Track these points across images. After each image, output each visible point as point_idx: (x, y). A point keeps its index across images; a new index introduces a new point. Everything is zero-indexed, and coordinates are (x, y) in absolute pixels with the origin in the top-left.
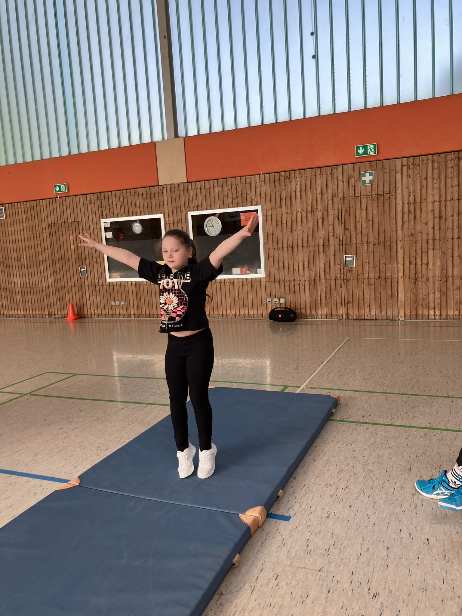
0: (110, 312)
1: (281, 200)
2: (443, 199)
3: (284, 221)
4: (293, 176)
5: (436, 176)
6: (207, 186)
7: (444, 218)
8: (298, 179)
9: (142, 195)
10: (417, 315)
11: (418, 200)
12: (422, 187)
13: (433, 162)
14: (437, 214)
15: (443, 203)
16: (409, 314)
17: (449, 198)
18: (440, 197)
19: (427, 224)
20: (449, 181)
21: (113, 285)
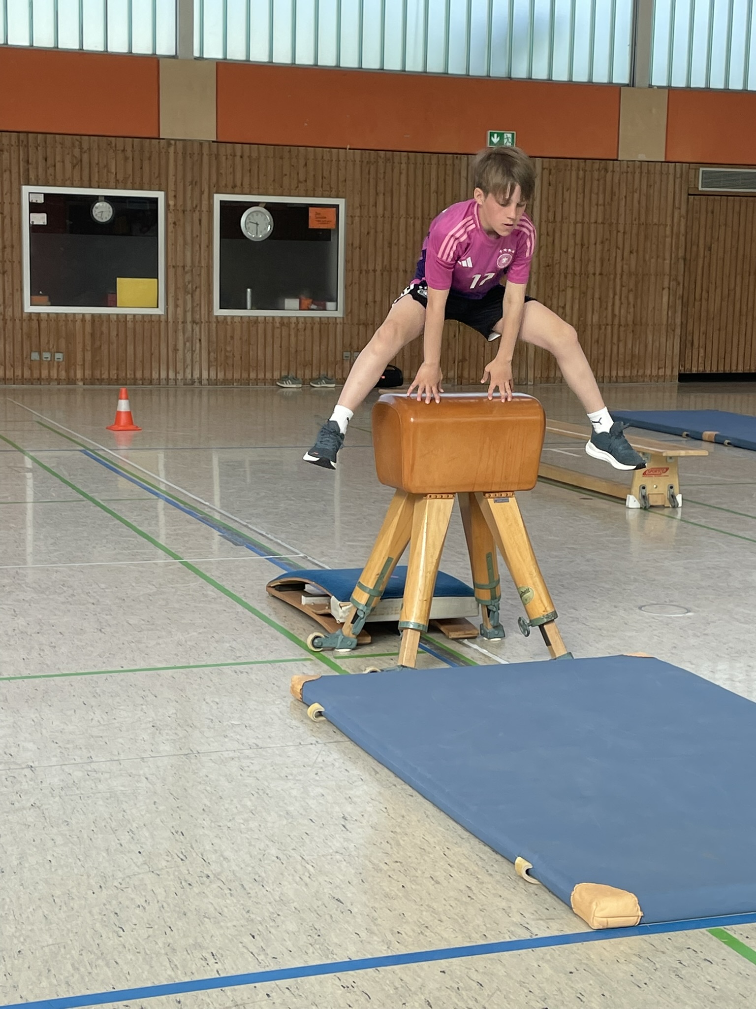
0: (27, 374)
1: (377, 194)
2: (586, 220)
3: (379, 228)
4: (396, 160)
5: (580, 190)
6: (255, 155)
7: (586, 246)
8: (404, 166)
9: (124, 150)
10: (548, 378)
11: (558, 218)
12: (563, 201)
13: (578, 169)
14: (578, 241)
15: (586, 225)
16: (539, 376)
17: (593, 220)
18: (583, 217)
19: (566, 252)
20: (594, 196)
21: (39, 321)
